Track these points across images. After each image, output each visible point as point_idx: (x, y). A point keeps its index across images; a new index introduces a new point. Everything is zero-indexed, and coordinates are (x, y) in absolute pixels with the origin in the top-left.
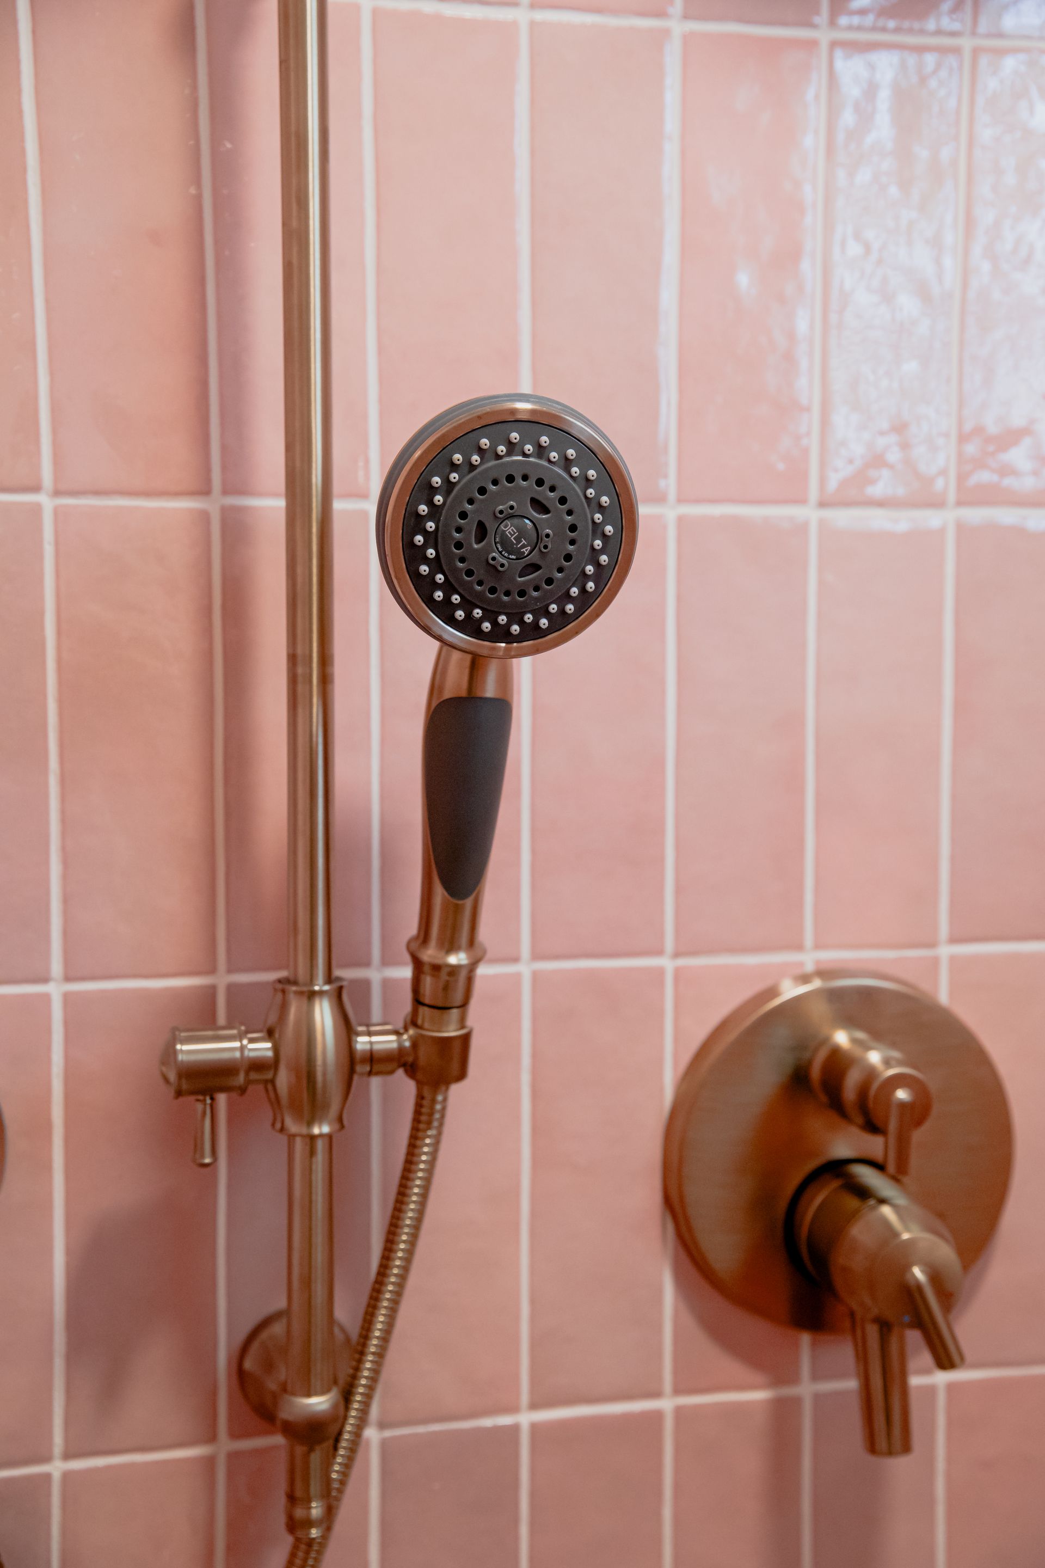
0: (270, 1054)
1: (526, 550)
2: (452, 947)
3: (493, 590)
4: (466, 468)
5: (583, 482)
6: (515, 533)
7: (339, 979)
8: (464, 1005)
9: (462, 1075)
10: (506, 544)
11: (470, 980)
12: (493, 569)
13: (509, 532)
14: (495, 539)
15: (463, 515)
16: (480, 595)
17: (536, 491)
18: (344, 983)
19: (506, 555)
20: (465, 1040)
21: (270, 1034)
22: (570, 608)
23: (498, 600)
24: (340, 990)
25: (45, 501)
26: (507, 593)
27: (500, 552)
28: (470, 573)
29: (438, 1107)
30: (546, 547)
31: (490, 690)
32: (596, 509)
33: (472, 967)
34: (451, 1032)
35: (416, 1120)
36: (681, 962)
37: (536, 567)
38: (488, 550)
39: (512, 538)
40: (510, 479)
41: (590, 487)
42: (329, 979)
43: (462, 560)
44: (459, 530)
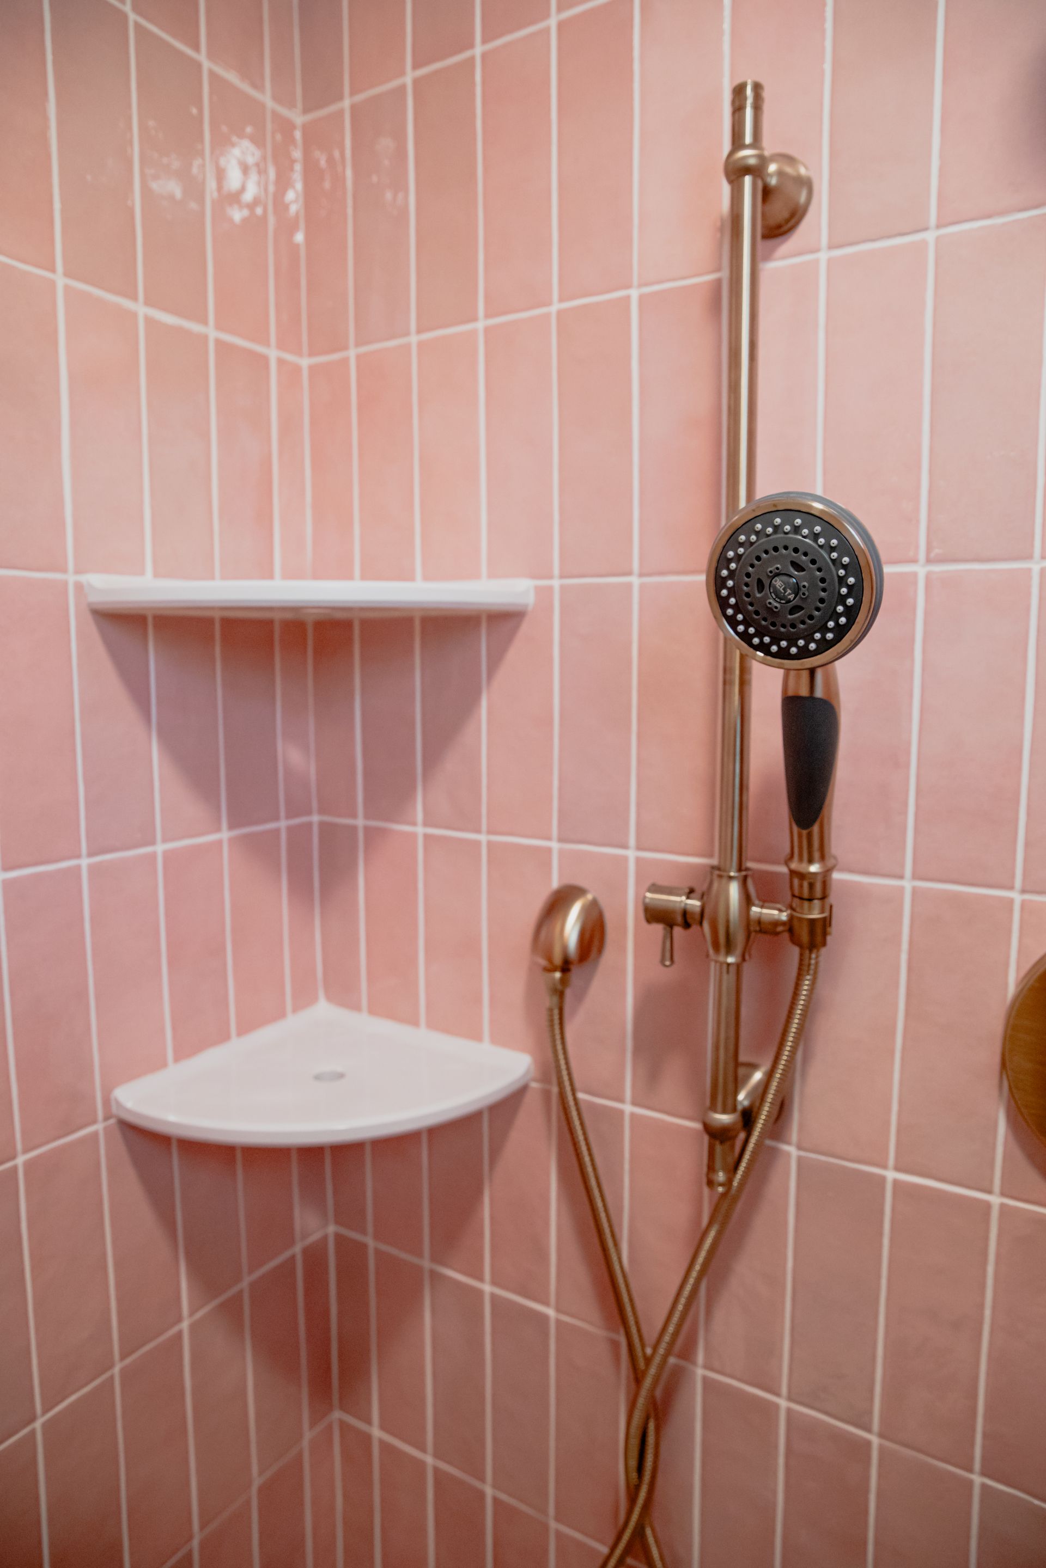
0: (698, 910)
1: (792, 597)
2: (811, 861)
3: (773, 624)
4: (747, 544)
5: (828, 549)
6: (782, 586)
7: (747, 869)
8: (824, 897)
9: (824, 944)
10: (778, 596)
11: (825, 884)
12: (770, 610)
13: (779, 586)
14: (770, 591)
15: (748, 575)
16: (766, 627)
17: (794, 557)
18: (750, 873)
19: (779, 600)
20: (826, 923)
21: (702, 898)
22: (830, 636)
23: (778, 631)
24: (745, 878)
25: (635, 580)
26: (784, 626)
27: (774, 599)
28: (757, 613)
29: (813, 962)
30: (804, 594)
31: (819, 693)
32: (840, 566)
33: (827, 873)
34: (815, 915)
35: (800, 969)
36: (1027, 897)
37: (801, 608)
38: (766, 597)
39: (781, 589)
40: (776, 549)
41: (834, 552)
42: (740, 869)
43: (751, 604)
44: (747, 585)
